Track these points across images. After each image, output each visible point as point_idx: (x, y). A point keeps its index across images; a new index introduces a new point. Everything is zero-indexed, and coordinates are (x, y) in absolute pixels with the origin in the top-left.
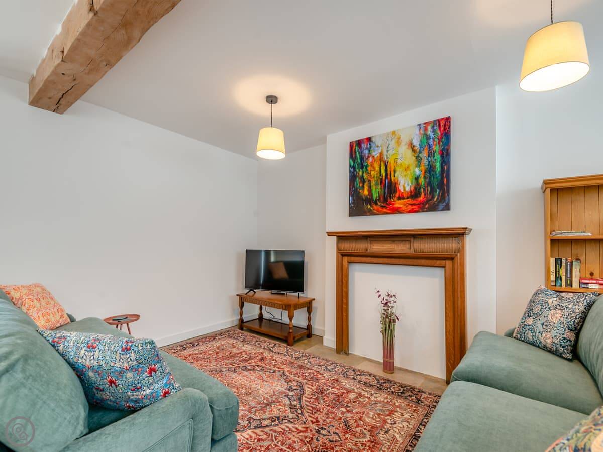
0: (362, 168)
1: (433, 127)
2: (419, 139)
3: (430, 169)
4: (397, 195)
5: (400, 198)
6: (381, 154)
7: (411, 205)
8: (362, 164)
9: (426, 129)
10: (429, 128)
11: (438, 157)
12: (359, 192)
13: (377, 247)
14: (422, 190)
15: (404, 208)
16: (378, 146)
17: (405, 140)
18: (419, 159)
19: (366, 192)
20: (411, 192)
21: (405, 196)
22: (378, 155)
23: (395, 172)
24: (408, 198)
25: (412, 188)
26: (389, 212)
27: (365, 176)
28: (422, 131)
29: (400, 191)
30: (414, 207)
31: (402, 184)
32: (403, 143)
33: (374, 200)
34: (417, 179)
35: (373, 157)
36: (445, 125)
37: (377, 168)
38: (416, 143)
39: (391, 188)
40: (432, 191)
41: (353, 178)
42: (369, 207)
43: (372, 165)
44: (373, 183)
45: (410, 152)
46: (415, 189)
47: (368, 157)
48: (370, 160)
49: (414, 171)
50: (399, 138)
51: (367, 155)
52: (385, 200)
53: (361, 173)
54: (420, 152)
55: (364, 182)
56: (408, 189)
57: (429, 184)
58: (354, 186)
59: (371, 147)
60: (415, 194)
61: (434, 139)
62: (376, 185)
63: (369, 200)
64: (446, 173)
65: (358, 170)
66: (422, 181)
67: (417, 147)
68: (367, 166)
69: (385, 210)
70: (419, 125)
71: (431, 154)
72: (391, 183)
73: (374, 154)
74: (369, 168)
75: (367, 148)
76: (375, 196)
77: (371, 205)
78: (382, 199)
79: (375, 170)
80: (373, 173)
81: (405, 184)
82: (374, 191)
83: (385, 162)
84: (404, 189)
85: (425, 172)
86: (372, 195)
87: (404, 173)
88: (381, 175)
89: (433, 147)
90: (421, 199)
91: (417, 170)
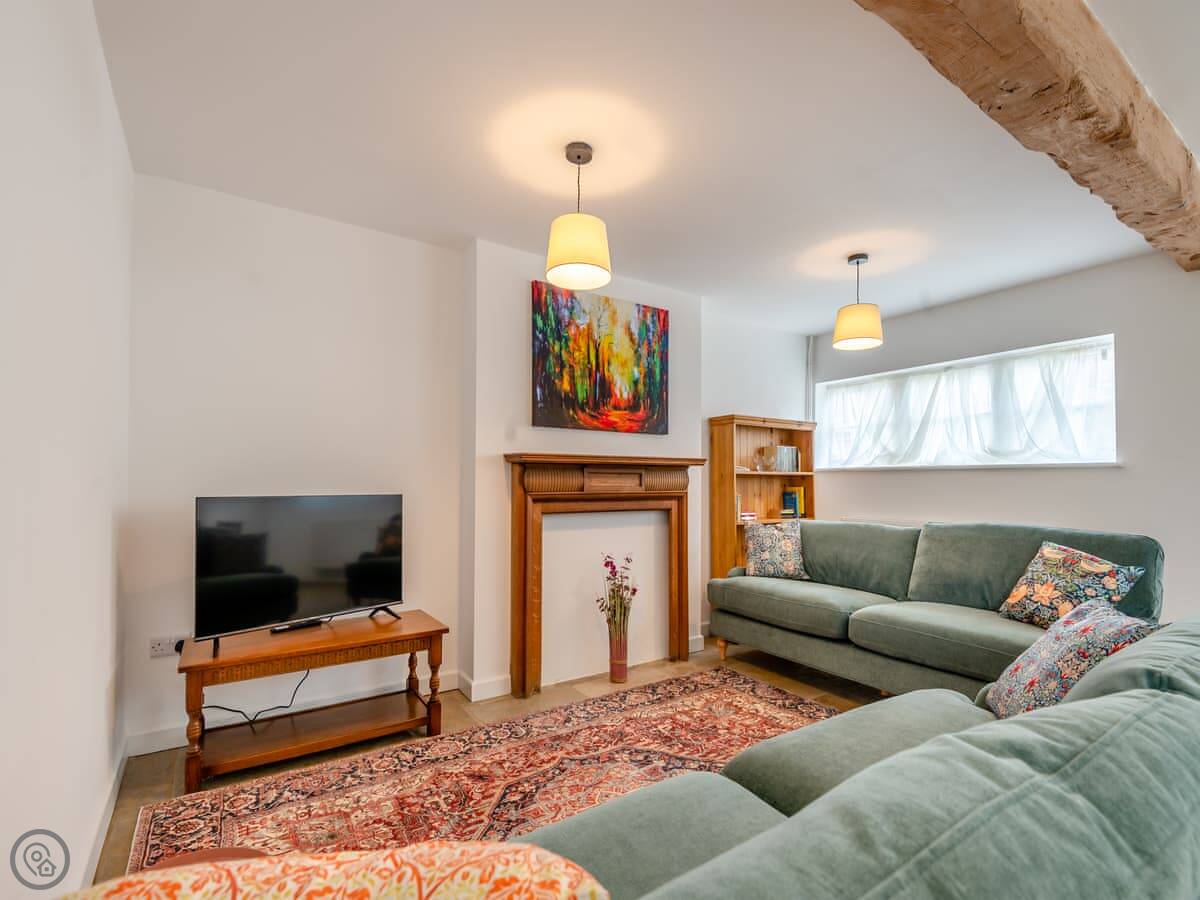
0: (559, 338)
1: (653, 316)
2: (637, 326)
3: (649, 374)
4: (612, 401)
5: (616, 408)
6: (589, 326)
7: (629, 420)
8: (559, 332)
9: (645, 316)
10: (649, 315)
11: (657, 360)
12: (554, 382)
14: (641, 401)
15: (621, 424)
16: (584, 311)
17: (621, 319)
18: (638, 357)
19: (566, 386)
20: (629, 401)
21: (623, 405)
22: (585, 326)
23: (609, 364)
24: (625, 410)
25: (631, 396)
26: (601, 426)
27: (565, 356)
28: (641, 315)
29: (616, 396)
30: (633, 424)
31: (618, 385)
32: (619, 324)
33: (580, 401)
34: (636, 383)
35: (578, 327)
36: (664, 320)
37: (584, 349)
38: (635, 330)
39: (604, 388)
40: (652, 406)
41: (543, 352)
42: (571, 412)
43: (575, 340)
44: (578, 373)
45: (627, 339)
46: (634, 397)
47: (570, 324)
48: (573, 330)
49: (633, 372)
50: (614, 313)
51: (567, 319)
52: (596, 407)
53: (557, 348)
54: (639, 346)
55: (562, 366)
56: (625, 395)
57: (649, 394)
58: (544, 369)
59: (573, 308)
60: (633, 406)
61: (653, 333)
62: (582, 376)
63: (571, 401)
64: (664, 383)
65: (551, 341)
66: (641, 387)
67: (636, 336)
68: (567, 340)
69: (595, 423)
70: (638, 305)
71: (650, 353)
72: (603, 378)
73: (578, 321)
74: (571, 344)
75: (568, 307)
76: (581, 396)
77: (573, 409)
78: (591, 403)
79: (580, 350)
80: (577, 354)
81: (622, 389)
82: (579, 386)
83: (595, 342)
84: (621, 395)
85: (645, 377)
86: (575, 393)
87: (621, 370)
88: (589, 362)
89: (653, 344)
90: (641, 413)
91: (636, 370)
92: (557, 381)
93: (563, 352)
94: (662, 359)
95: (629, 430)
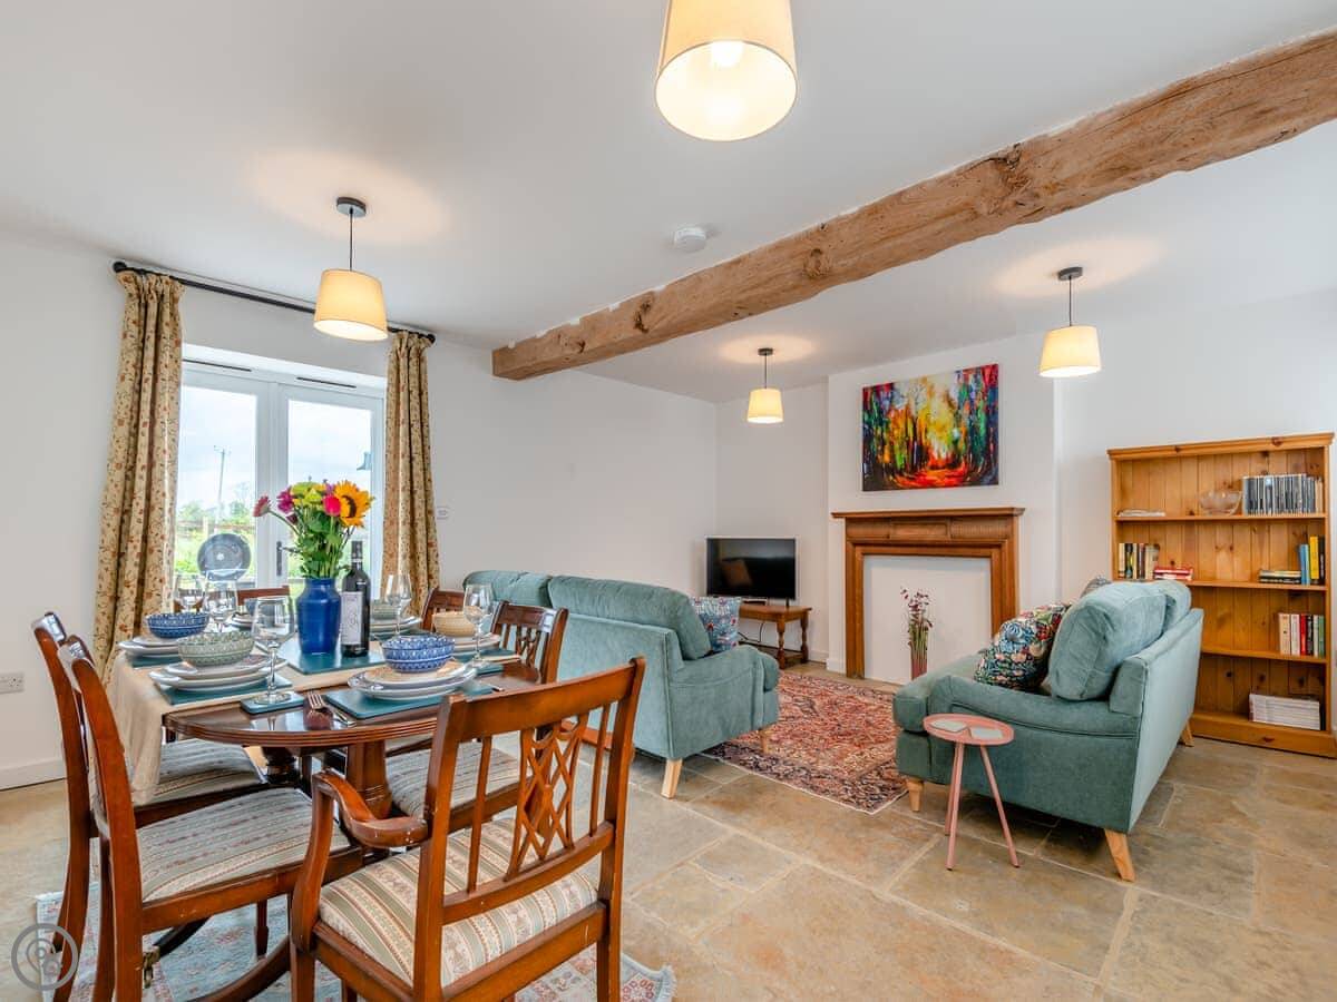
0: (881, 425)
1: (975, 376)
2: (957, 391)
3: (973, 430)
4: (930, 463)
5: (934, 467)
6: (908, 407)
7: (949, 477)
8: (881, 420)
9: (966, 379)
10: (971, 377)
11: (982, 416)
12: (877, 458)
13: (902, 533)
14: (962, 458)
15: (939, 481)
16: (903, 397)
17: (939, 390)
18: (958, 418)
19: (887, 458)
20: (947, 459)
21: (940, 465)
22: (903, 408)
23: (926, 431)
24: (944, 468)
25: (950, 455)
26: (918, 485)
27: (886, 436)
28: (961, 380)
29: (933, 458)
30: (953, 480)
31: (936, 448)
32: (937, 395)
33: (899, 468)
34: (955, 442)
35: (896, 410)
36: (991, 375)
37: (902, 426)
38: (954, 395)
39: (921, 454)
40: (975, 460)
41: (868, 438)
42: (891, 478)
43: (894, 422)
44: (897, 446)
45: (946, 405)
46: (953, 456)
47: (890, 410)
48: (893, 414)
49: (952, 433)
50: (932, 387)
51: (887, 408)
52: (914, 469)
53: (879, 432)
54: (959, 408)
55: (883, 444)
56: (943, 456)
57: (971, 449)
58: (869, 450)
59: (892, 397)
60: (952, 463)
61: (976, 392)
62: (900, 448)
63: (892, 469)
64: (992, 436)
65: (874, 428)
66: (961, 445)
67: (956, 401)
68: (887, 423)
69: (913, 484)
70: (958, 372)
71: (973, 411)
72: (921, 447)
73: (897, 406)
74: (891, 426)
75: (887, 398)
76: (900, 463)
77: (893, 475)
78: (909, 469)
79: (899, 428)
80: (896, 432)
81: (940, 449)
82: (898, 457)
83: (912, 418)
84: (939, 456)
85: (966, 434)
86: (895, 462)
87: (938, 435)
88: (907, 435)
89: (976, 402)
90: (961, 469)
91: (955, 431)
92: (879, 457)
93: (885, 434)
94: (987, 414)
95: (949, 485)
